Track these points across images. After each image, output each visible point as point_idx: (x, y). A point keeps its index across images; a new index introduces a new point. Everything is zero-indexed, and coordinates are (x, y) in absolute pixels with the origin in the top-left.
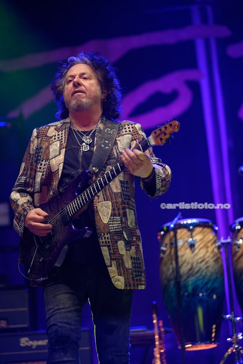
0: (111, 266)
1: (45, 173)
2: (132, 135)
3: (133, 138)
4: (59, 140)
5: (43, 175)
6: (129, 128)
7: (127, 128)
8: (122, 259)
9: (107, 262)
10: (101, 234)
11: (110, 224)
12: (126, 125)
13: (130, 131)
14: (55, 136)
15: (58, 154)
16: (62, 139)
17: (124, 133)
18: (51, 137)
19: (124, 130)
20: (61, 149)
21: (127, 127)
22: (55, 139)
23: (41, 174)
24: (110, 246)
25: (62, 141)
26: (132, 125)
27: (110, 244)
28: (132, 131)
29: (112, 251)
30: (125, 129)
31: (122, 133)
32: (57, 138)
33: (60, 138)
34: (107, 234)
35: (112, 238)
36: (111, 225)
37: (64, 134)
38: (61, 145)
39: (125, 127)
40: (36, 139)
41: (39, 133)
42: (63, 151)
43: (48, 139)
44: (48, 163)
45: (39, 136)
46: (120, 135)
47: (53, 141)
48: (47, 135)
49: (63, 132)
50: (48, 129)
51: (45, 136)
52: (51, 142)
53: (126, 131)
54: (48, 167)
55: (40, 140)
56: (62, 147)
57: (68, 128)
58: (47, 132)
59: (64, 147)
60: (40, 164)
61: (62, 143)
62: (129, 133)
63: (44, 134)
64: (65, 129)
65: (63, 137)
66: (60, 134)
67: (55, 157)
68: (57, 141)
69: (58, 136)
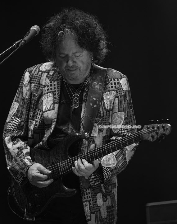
0: (90, 220)
2: (117, 92)
3: (117, 95)
4: (52, 92)
6: (115, 83)
7: (113, 83)
8: (100, 211)
9: (88, 217)
10: (84, 190)
12: (113, 80)
13: (115, 87)
14: (48, 86)
15: (52, 108)
16: (55, 91)
18: (45, 86)
19: (110, 86)
20: (54, 103)
21: (113, 81)
22: (48, 90)
24: (90, 200)
26: (118, 80)
27: (91, 199)
28: (117, 87)
29: (92, 206)
30: (112, 84)
31: (108, 89)
33: (53, 90)
34: (89, 190)
35: (92, 192)
37: (56, 86)
38: (54, 98)
39: (111, 82)
40: (29, 84)
41: (32, 78)
42: (56, 106)
43: (42, 87)
44: (41, 113)
45: (32, 82)
46: (106, 90)
47: (46, 92)
48: (40, 82)
49: (56, 83)
50: (40, 76)
51: (38, 84)
52: (44, 93)
53: (112, 87)
54: (41, 118)
55: (33, 85)
56: (56, 101)
57: (60, 80)
58: (40, 80)
59: (58, 101)
60: (32, 113)
61: (55, 96)
62: (115, 89)
63: (37, 81)
64: (58, 80)
65: (57, 89)
66: (53, 85)
67: (49, 110)
68: (50, 92)
69: (51, 87)
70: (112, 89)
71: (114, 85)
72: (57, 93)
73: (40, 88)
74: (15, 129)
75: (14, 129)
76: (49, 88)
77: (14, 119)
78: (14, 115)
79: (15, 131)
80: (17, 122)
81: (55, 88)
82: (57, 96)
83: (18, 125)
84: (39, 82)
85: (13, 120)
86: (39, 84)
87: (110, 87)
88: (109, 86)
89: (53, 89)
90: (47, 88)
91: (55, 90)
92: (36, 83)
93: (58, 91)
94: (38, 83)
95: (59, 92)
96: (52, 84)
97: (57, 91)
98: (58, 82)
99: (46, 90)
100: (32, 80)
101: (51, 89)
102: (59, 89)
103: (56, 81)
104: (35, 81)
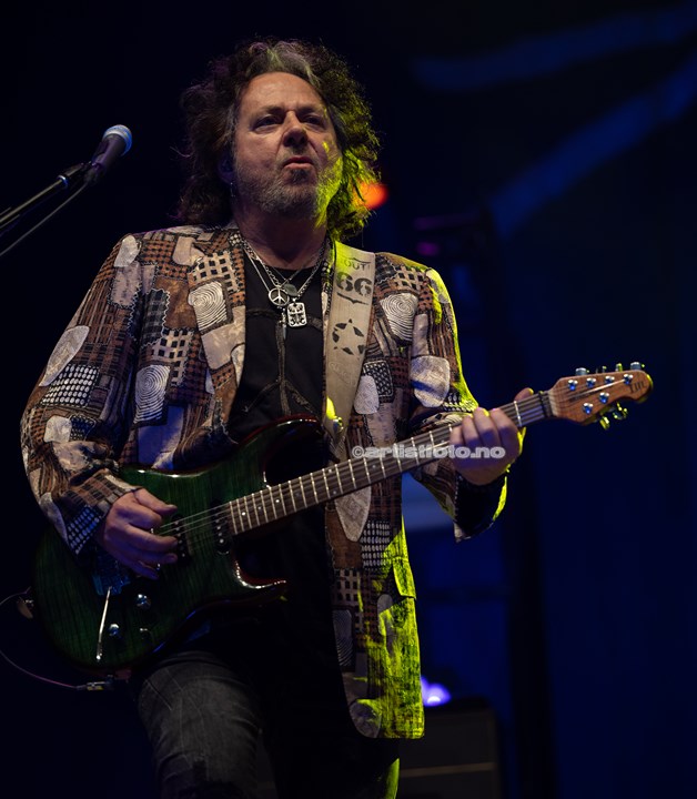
1: (181, 369)
2: (421, 299)
3: (422, 306)
4: (218, 280)
5: (174, 374)
6: (411, 277)
7: (407, 276)
10: (339, 574)
11: (364, 544)
12: (403, 269)
14: (202, 266)
15: (225, 317)
16: (228, 277)
17: (401, 287)
18: (191, 269)
19: (398, 279)
20: (229, 307)
21: (404, 272)
22: (203, 275)
23: (166, 370)
24: (356, 608)
25: (230, 284)
26: (417, 270)
27: (359, 604)
28: (418, 288)
30: (402, 276)
31: (394, 287)
32: (209, 273)
33: (221, 275)
35: (366, 584)
36: (366, 548)
37: (229, 264)
38: (228, 294)
39: (399, 272)
40: (138, 265)
41: (147, 250)
42: (239, 312)
43: (180, 272)
45: (147, 259)
46: (388, 290)
47: (199, 280)
48: (175, 258)
49: (226, 256)
50: (172, 244)
51: (169, 263)
52: (191, 283)
53: (405, 284)
55: (149, 270)
56: (235, 300)
57: (238, 247)
58: (173, 252)
59: (242, 299)
60: (159, 342)
61: (229, 289)
62: (413, 289)
63: (164, 256)
64: (231, 248)
65: (231, 271)
66: (217, 262)
67: (216, 326)
68: (213, 280)
69: (212, 268)
70: (405, 287)
71: (407, 280)
72: (233, 279)
73: (176, 274)
74: (81, 398)
75: (77, 401)
76: (208, 269)
77: (74, 372)
78: (71, 362)
79: (79, 404)
80: (85, 379)
81: (225, 269)
82: (235, 286)
83: (90, 387)
84: (171, 258)
85: (73, 377)
86: (171, 262)
87: (400, 283)
88: (395, 281)
89: (219, 271)
90: (202, 271)
91: (226, 273)
92: (163, 262)
93: (239, 274)
94: (167, 260)
95: (242, 276)
96: (212, 259)
97: (232, 276)
98: (232, 254)
99: (199, 277)
100: (145, 256)
101: (214, 272)
102: (237, 269)
103: (225, 252)
104: (158, 256)
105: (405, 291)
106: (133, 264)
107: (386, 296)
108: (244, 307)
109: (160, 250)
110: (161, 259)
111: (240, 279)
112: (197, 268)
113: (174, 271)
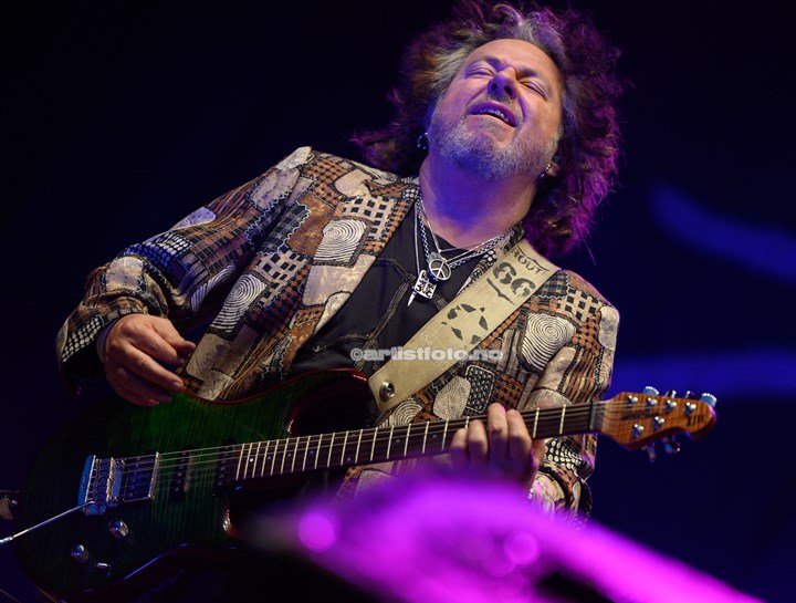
1: (276, 292)
2: (578, 331)
3: (575, 341)
4: (367, 222)
5: (266, 294)
6: (582, 305)
7: (576, 302)
12: (578, 293)
13: (579, 316)
14: (359, 201)
15: (347, 259)
16: (378, 223)
17: (562, 310)
18: (346, 199)
19: (564, 302)
20: (361, 250)
21: (577, 297)
22: (355, 210)
23: (262, 287)
25: (375, 231)
26: (594, 301)
28: (584, 319)
30: (571, 300)
31: (553, 308)
32: (361, 211)
33: (372, 218)
37: (387, 212)
38: (366, 239)
39: (571, 295)
40: (297, 172)
41: (315, 164)
42: (366, 261)
43: (335, 198)
44: (300, 265)
45: (310, 172)
46: (546, 307)
47: (348, 213)
48: (338, 184)
49: (391, 203)
50: (344, 171)
51: (328, 185)
52: (338, 212)
53: (569, 309)
54: (294, 279)
55: (305, 183)
56: (370, 248)
57: (408, 202)
58: (339, 177)
59: (377, 249)
60: (271, 255)
61: (370, 235)
62: (575, 319)
63: (328, 177)
64: (400, 199)
65: (385, 219)
66: (377, 205)
67: (333, 263)
68: (361, 219)
69: (368, 208)
70: (567, 313)
72: (380, 228)
73: (329, 199)
76: (363, 207)
82: (377, 236)
83: (172, 257)
84: (334, 182)
86: (332, 185)
87: (563, 307)
88: (559, 302)
89: (374, 214)
90: (354, 206)
91: (378, 219)
92: (323, 181)
93: (390, 225)
94: (329, 181)
95: (391, 228)
96: (374, 200)
97: (382, 224)
98: (397, 205)
99: (348, 210)
100: (310, 169)
101: (367, 213)
102: (392, 220)
103: (392, 200)
104: (322, 174)
105: (564, 317)
106: (291, 171)
107: (540, 312)
108: (373, 258)
109: (327, 170)
110: (323, 178)
111: (388, 231)
112: (353, 201)
113: (329, 195)
